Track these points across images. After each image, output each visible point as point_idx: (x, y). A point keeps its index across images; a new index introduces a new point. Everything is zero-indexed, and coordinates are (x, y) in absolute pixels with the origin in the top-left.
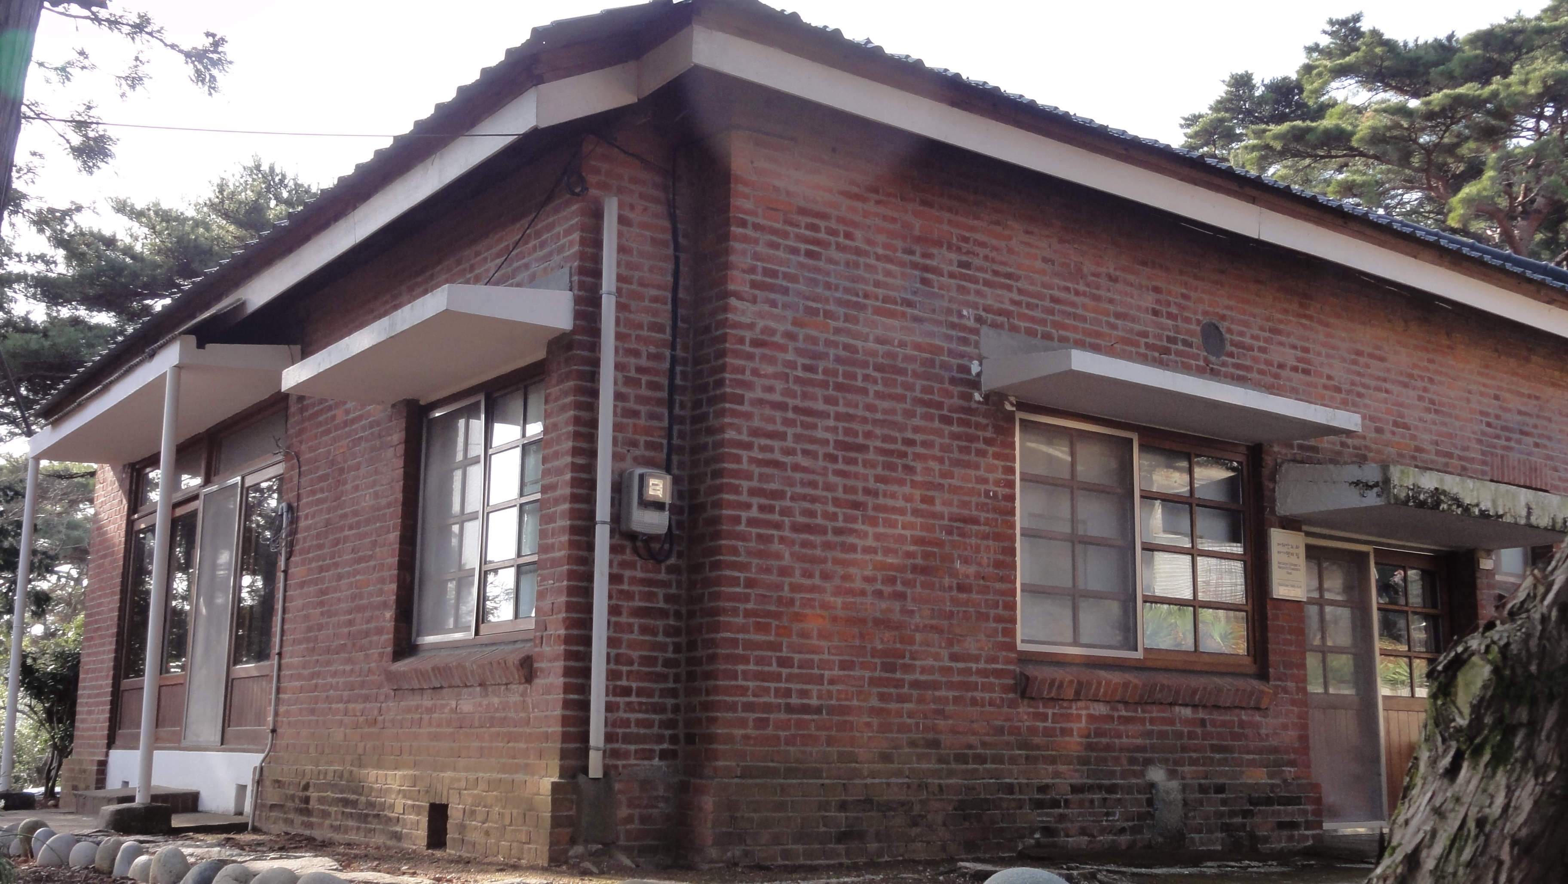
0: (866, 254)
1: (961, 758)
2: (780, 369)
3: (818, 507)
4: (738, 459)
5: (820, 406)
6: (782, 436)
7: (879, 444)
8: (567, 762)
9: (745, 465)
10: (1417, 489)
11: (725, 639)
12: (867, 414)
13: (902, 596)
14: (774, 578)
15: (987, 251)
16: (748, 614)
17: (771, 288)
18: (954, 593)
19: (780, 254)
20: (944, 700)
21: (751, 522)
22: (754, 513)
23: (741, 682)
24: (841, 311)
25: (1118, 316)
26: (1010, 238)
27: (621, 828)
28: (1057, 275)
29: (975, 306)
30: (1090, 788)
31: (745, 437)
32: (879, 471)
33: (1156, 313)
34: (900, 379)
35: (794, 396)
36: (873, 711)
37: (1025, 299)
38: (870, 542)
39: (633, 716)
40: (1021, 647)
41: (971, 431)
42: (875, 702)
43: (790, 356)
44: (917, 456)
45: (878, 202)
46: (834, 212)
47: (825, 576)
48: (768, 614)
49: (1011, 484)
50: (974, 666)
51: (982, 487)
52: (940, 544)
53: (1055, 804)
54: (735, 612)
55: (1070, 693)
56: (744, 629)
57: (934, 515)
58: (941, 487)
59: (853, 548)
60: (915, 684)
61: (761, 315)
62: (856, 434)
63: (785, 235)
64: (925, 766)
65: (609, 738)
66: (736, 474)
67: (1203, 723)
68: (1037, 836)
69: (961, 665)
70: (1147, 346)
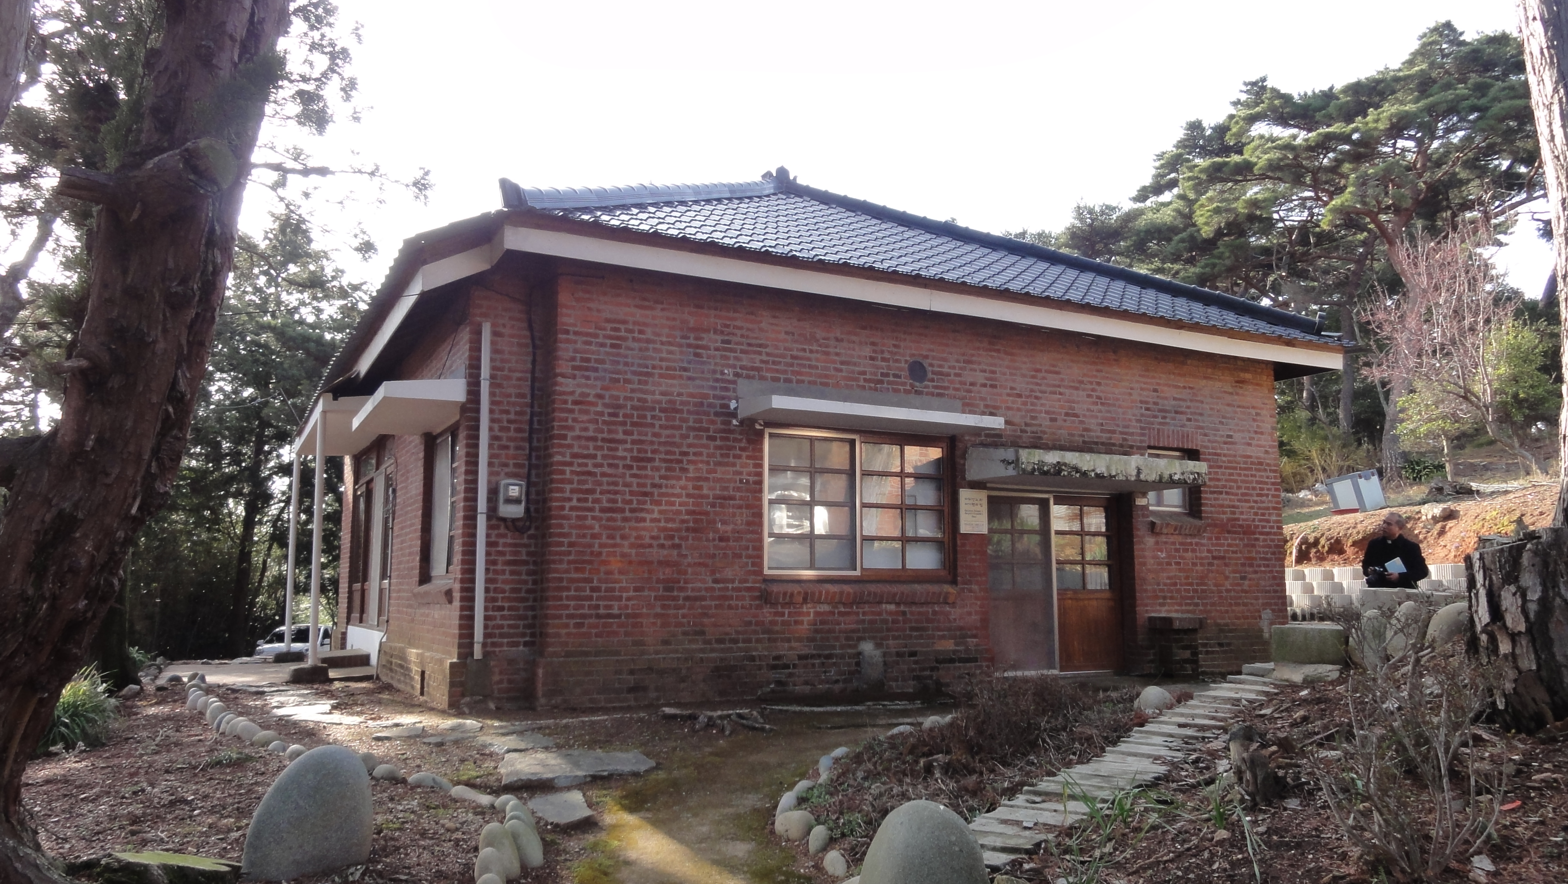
0: (654, 342)
1: (720, 641)
2: (592, 416)
3: (619, 497)
4: (563, 472)
5: (621, 436)
6: (594, 457)
7: (663, 456)
8: (462, 650)
9: (568, 476)
10: (1042, 463)
11: (555, 578)
12: (654, 439)
13: (678, 546)
14: (588, 540)
15: (744, 332)
16: (569, 562)
17: (587, 369)
18: (717, 542)
19: (593, 348)
20: (710, 607)
21: (572, 509)
22: (574, 503)
23: (565, 602)
24: (636, 378)
25: (842, 363)
26: (761, 322)
27: (495, 687)
28: (796, 341)
29: (734, 366)
30: (813, 656)
31: (568, 459)
32: (663, 472)
33: (872, 359)
34: (678, 416)
35: (602, 432)
36: (657, 615)
37: (771, 359)
38: (656, 515)
39: (505, 623)
40: (767, 572)
41: (731, 443)
42: (659, 610)
43: (599, 409)
44: (689, 462)
45: (663, 310)
46: (631, 319)
47: (623, 537)
48: (584, 562)
49: (760, 474)
50: (730, 586)
51: (738, 478)
52: (707, 513)
53: (787, 666)
54: (561, 562)
55: (800, 599)
56: (567, 571)
57: (702, 497)
58: (707, 479)
59: (644, 520)
60: (687, 598)
61: (579, 386)
62: (646, 452)
63: (596, 336)
64: (694, 646)
65: (486, 636)
66: (562, 481)
67: (904, 613)
68: (772, 686)
69: (721, 585)
70: (865, 380)
